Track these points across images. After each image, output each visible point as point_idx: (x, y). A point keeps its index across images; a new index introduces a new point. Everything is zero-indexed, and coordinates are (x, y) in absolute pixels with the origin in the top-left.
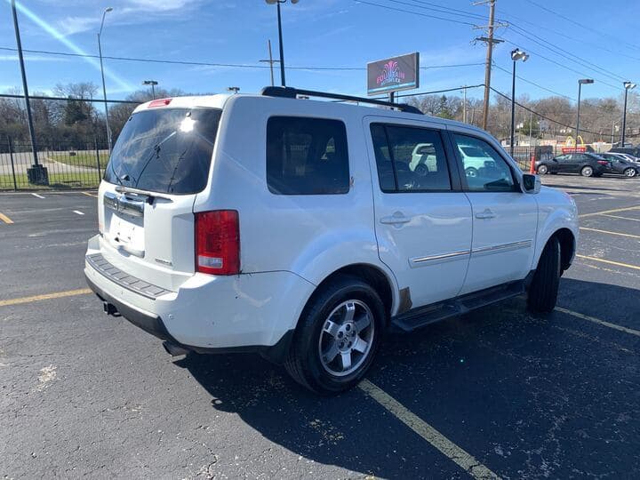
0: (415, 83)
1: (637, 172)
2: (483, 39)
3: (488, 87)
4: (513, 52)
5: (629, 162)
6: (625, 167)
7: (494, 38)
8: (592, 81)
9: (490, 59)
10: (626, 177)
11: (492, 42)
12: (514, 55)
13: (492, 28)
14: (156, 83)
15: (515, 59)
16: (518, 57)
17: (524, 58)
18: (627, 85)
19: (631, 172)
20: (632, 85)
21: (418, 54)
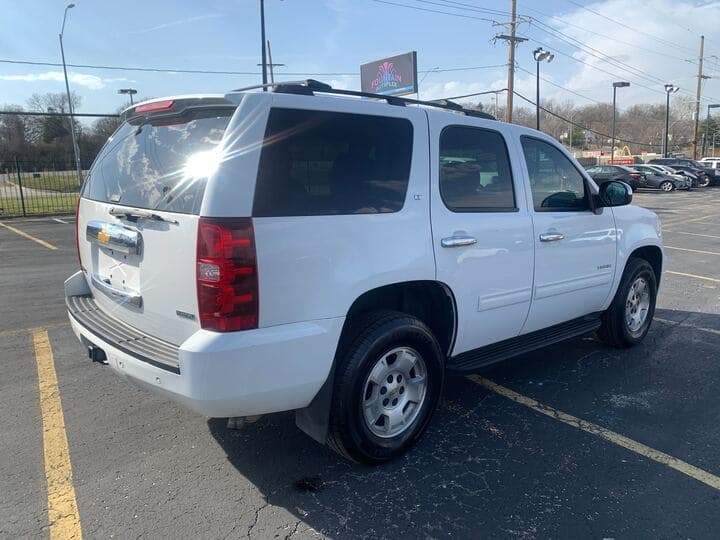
0: (412, 87)
1: (674, 187)
2: (503, 37)
3: (511, 90)
4: (536, 52)
5: (666, 175)
6: (662, 180)
7: (517, 35)
8: (628, 84)
9: (512, 60)
10: (663, 191)
11: (514, 40)
12: (538, 55)
13: (513, 25)
14: (135, 92)
15: (540, 59)
16: (543, 56)
17: (548, 58)
18: (668, 88)
19: (668, 187)
20: (675, 89)
21: (415, 53)
